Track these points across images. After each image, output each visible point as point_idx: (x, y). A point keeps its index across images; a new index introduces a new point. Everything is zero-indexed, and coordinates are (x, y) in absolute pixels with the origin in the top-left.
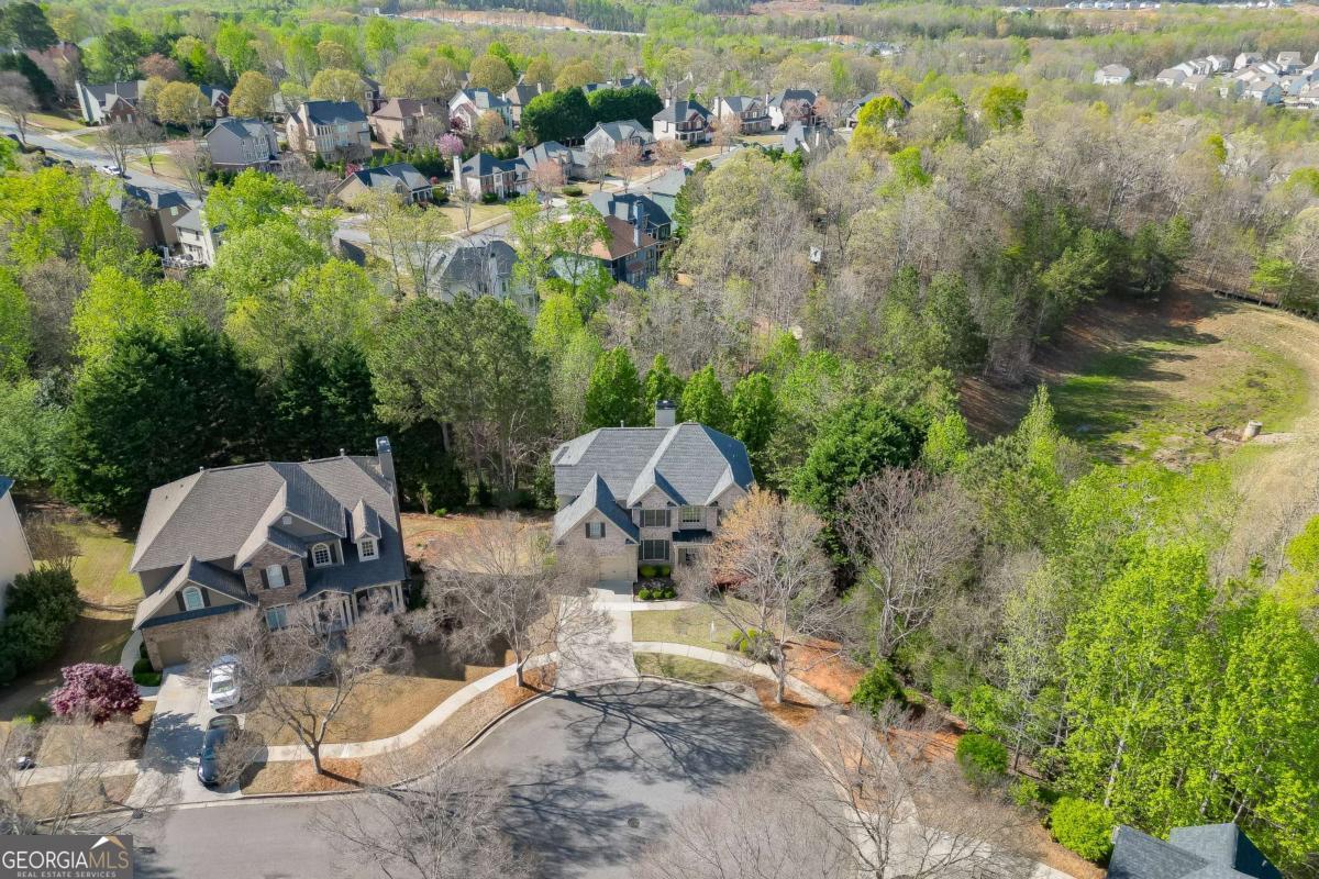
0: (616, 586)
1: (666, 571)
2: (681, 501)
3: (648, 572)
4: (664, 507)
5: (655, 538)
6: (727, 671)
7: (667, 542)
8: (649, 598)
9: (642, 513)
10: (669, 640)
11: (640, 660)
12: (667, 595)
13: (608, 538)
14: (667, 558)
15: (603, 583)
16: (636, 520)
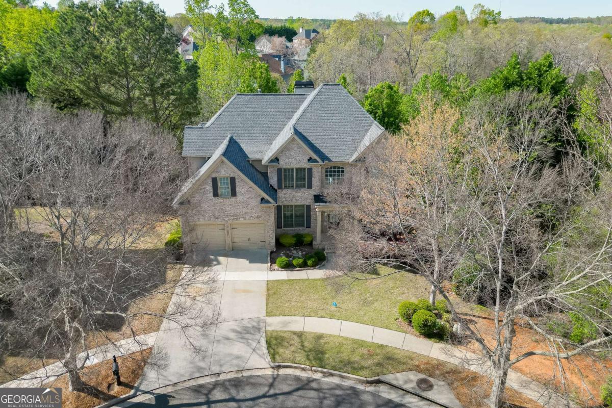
0: (251, 255)
1: (308, 239)
2: (324, 157)
3: (289, 241)
4: (305, 164)
5: (295, 203)
6: (400, 356)
7: (309, 207)
8: (288, 266)
9: (279, 171)
10: (315, 314)
11: (274, 343)
12: (310, 262)
13: (239, 196)
14: (309, 226)
15: (235, 252)
16: (273, 181)
